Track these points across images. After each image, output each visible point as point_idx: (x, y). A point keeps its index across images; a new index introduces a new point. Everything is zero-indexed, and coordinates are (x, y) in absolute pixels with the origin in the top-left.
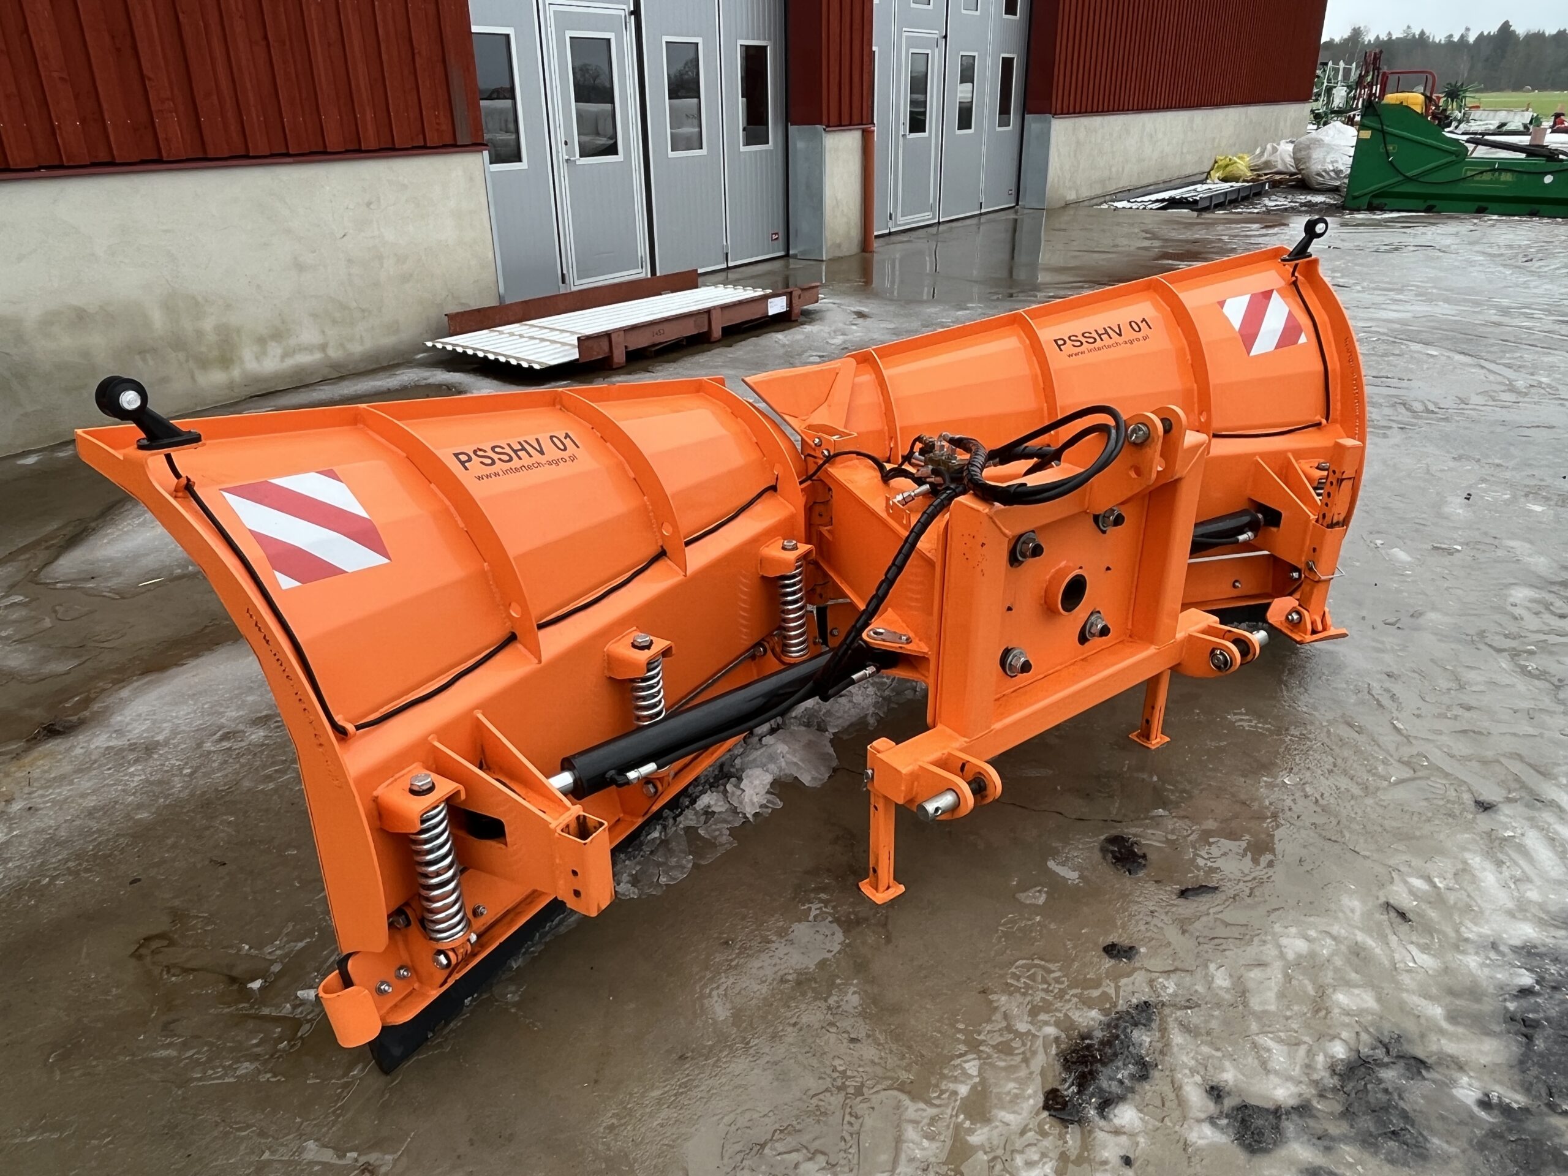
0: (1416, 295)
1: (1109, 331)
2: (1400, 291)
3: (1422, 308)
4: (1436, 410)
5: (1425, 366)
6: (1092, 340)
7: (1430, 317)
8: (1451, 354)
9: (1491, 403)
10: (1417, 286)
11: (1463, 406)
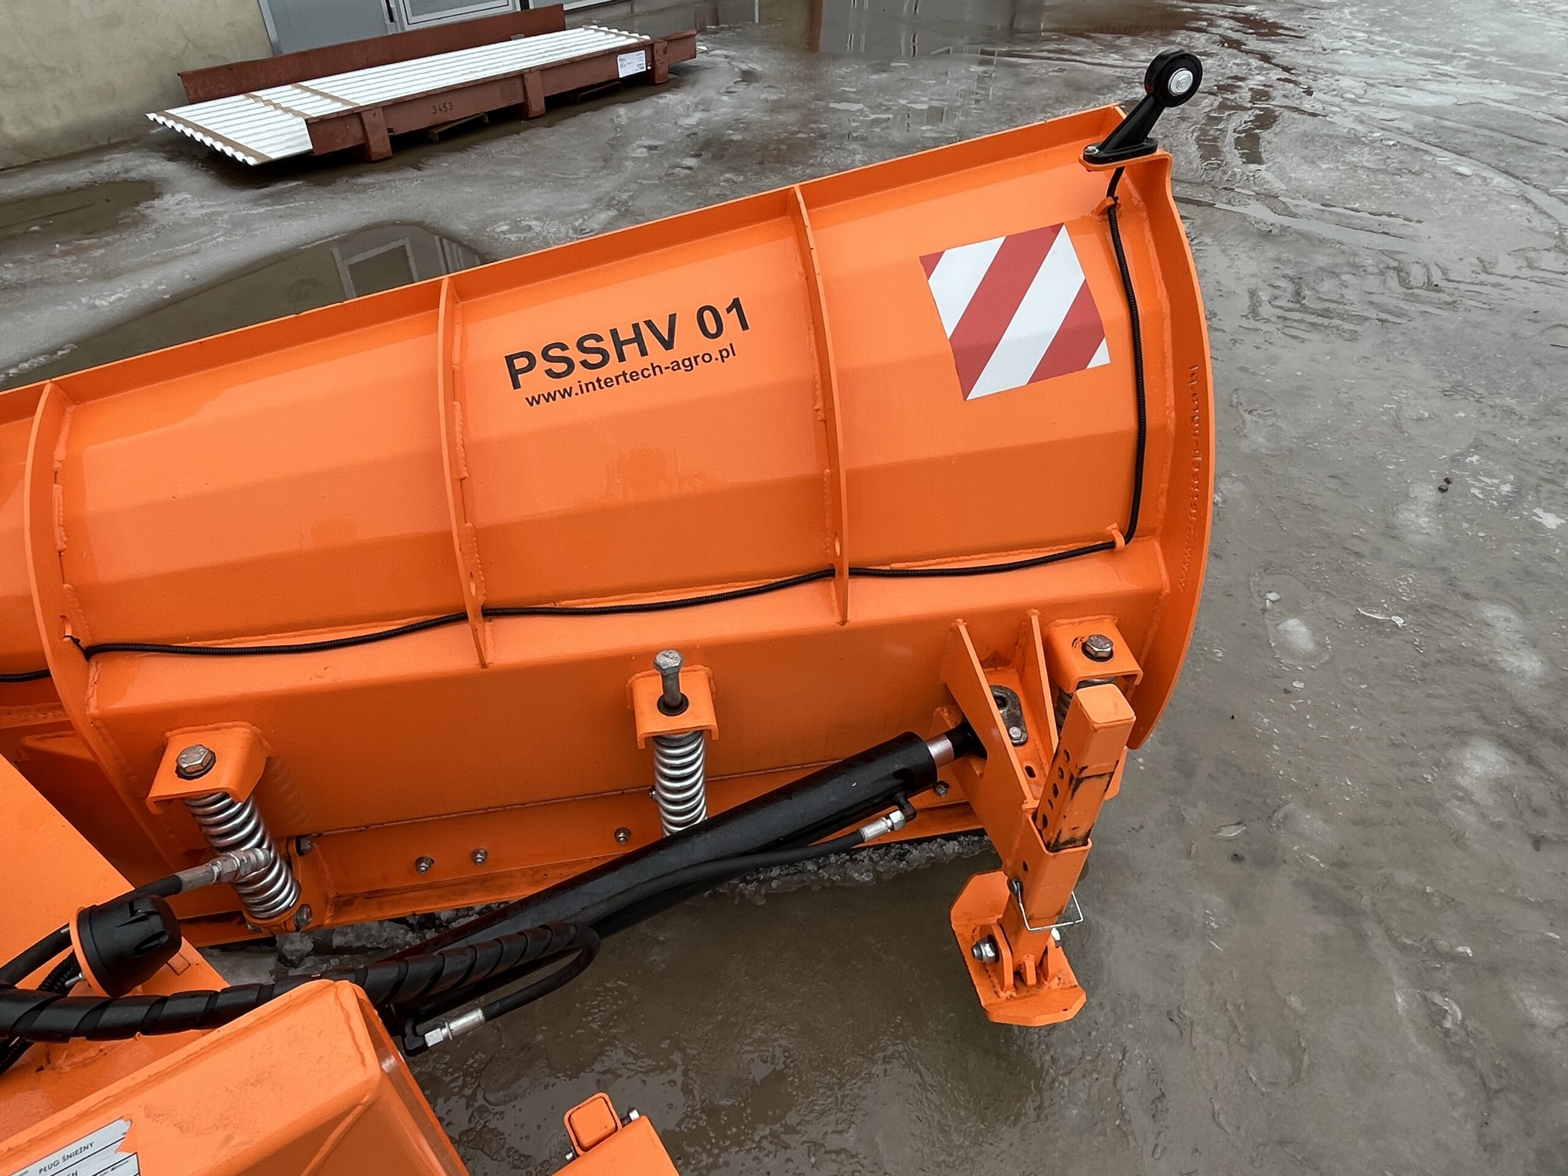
0: (1470, 67)
1: (645, 331)
2: (1448, 59)
3: (1469, 90)
4: (1443, 284)
5: (1448, 196)
6: (596, 358)
7: (1477, 105)
8: (1489, 174)
9: (1527, 273)
10: (1475, 52)
11: (1483, 277)
